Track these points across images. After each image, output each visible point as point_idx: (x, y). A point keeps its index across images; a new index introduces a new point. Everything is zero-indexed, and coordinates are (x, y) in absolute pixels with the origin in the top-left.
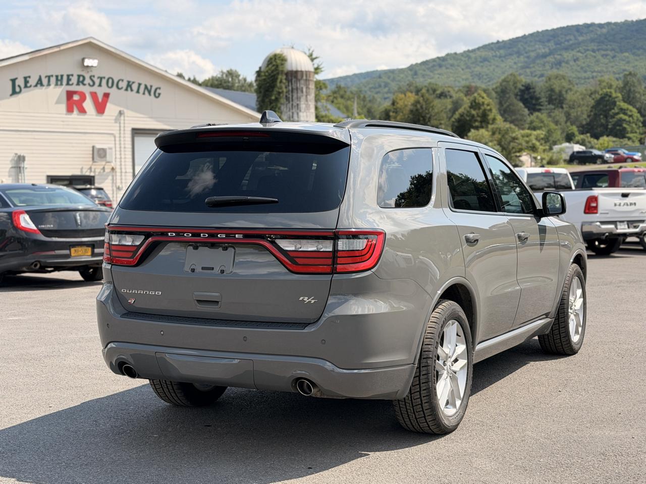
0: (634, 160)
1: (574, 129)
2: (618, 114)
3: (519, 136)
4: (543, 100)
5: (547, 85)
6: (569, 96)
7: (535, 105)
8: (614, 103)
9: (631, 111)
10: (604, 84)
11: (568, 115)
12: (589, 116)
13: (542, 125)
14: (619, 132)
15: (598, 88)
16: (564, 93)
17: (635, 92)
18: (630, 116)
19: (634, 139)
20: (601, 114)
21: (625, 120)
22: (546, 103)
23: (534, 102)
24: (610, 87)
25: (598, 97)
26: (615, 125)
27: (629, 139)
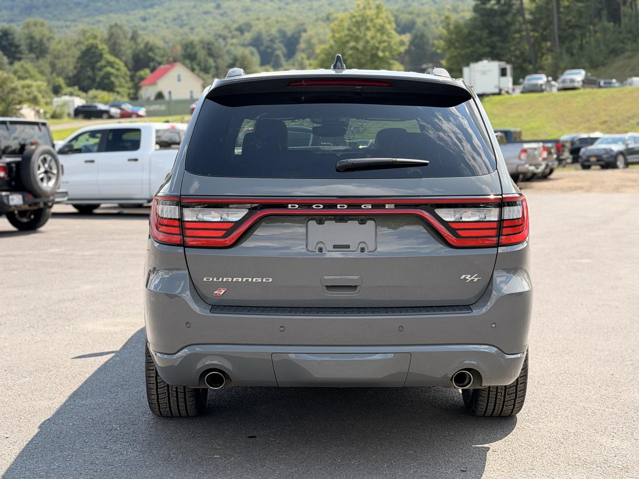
0: (139, 116)
1: (61, 81)
2: (105, 66)
3: (19, 86)
4: (24, 47)
5: (26, 31)
6: (53, 46)
7: (15, 53)
8: (101, 55)
9: (118, 64)
10: (88, 34)
11: (53, 66)
12: (75, 68)
13: (27, 75)
14: (107, 86)
15: (82, 39)
16: (45, 41)
17: (120, 45)
18: (118, 70)
19: (123, 94)
20: (87, 66)
21: (112, 74)
22: (27, 52)
23: (13, 49)
24: (95, 37)
25: (83, 48)
26: (103, 78)
27: (118, 93)
